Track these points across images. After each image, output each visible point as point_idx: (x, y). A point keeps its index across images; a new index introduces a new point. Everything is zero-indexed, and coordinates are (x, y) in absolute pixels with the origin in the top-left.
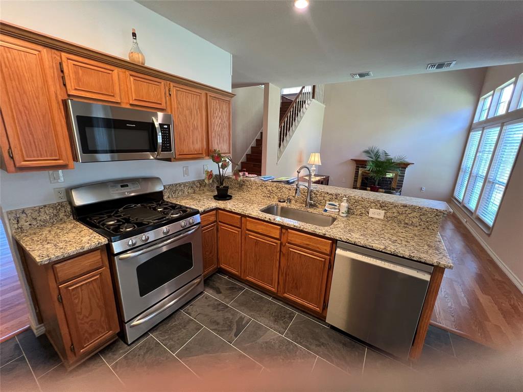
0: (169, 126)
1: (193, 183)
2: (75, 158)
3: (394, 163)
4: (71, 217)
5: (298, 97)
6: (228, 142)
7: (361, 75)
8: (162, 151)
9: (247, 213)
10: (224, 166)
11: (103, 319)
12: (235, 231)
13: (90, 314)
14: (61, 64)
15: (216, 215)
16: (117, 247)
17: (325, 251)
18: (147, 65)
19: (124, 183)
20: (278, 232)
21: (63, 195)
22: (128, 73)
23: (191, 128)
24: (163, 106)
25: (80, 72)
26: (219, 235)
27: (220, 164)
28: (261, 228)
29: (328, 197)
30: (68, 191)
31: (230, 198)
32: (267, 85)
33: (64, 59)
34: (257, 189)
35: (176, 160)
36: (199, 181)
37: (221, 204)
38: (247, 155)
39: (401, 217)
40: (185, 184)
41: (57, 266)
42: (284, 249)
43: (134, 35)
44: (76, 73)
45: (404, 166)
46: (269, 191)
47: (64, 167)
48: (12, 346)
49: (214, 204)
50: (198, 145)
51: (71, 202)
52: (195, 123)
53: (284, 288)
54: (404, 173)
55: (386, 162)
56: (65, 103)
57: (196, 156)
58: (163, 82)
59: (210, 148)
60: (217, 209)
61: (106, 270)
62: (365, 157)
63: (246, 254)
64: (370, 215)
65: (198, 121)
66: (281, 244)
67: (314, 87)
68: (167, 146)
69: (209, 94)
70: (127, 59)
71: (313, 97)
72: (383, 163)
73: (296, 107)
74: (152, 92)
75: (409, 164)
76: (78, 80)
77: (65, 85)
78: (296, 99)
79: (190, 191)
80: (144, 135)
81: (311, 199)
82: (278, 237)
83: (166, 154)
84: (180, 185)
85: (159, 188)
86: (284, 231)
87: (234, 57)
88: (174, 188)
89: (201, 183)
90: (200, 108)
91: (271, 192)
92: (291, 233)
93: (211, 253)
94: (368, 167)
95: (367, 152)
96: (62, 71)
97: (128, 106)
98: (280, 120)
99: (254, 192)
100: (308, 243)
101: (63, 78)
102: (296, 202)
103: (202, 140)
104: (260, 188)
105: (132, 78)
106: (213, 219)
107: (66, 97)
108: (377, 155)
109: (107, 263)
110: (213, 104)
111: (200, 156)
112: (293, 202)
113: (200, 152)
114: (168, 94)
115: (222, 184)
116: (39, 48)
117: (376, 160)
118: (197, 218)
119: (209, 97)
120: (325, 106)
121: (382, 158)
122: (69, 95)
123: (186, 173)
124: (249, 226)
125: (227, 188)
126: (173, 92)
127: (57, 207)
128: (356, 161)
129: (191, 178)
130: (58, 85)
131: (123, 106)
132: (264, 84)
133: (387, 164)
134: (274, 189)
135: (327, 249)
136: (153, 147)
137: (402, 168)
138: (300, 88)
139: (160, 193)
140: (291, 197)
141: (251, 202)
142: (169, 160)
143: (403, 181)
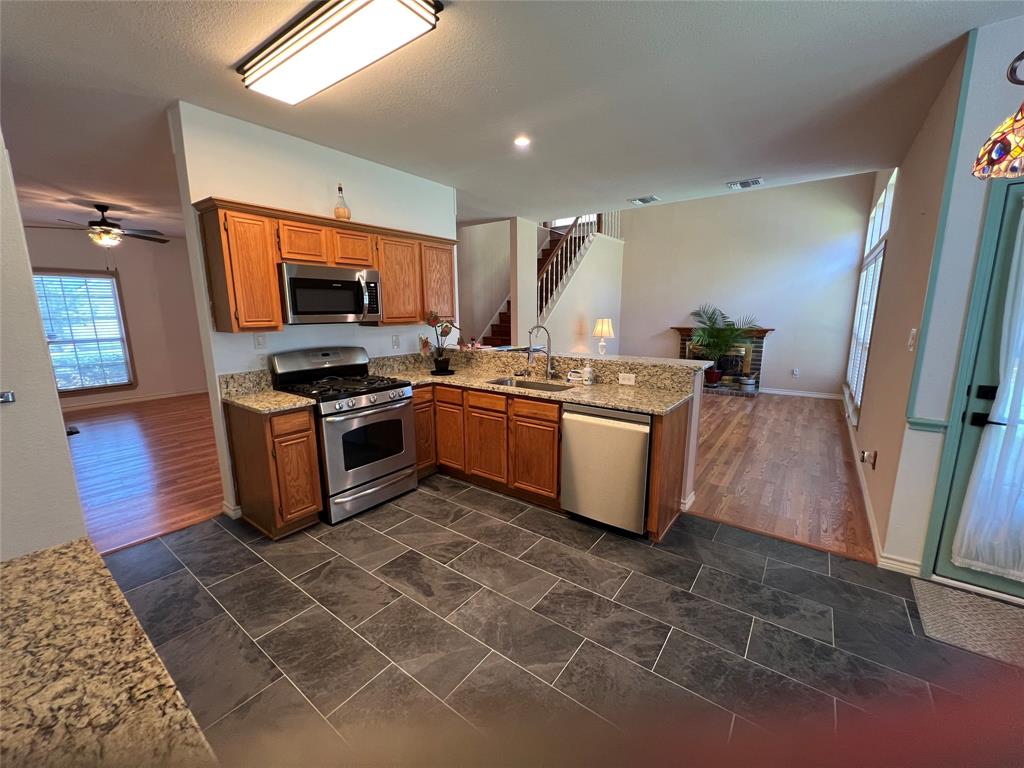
0: (376, 284)
1: (406, 357)
2: (285, 320)
3: (738, 330)
4: (272, 388)
5: (570, 231)
6: (450, 302)
7: (643, 200)
8: (369, 313)
9: (468, 385)
10: (445, 333)
11: (309, 487)
12: (455, 410)
13: (297, 478)
14: (278, 230)
15: (433, 392)
16: (325, 408)
17: (551, 418)
18: (352, 220)
19: (325, 352)
20: (503, 403)
21: (265, 362)
22: (335, 230)
23: (402, 286)
24: (369, 263)
25: (293, 236)
26: (437, 418)
27: (439, 330)
28: (484, 402)
29: (573, 364)
30: (270, 359)
31: (452, 373)
32: (513, 221)
33: (281, 225)
34: (489, 362)
35: (384, 324)
36: (412, 356)
37: (439, 379)
38: (492, 326)
39: (654, 380)
40: (394, 358)
41: (275, 419)
42: (511, 425)
43: (340, 189)
44: (290, 237)
45: (758, 335)
46: (504, 363)
47: (275, 328)
48: (210, 524)
49: (430, 379)
50: (410, 307)
51: (273, 370)
52: (407, 280)
53: (515, 476)
54: (762, 347)
55: (725, 330)
56: (279, 266)
57: (408, 321)
58: (369, 236)
59: (426, 310)
60: (434, 384)
61: (312, 433)
62: (693, 323)
63: (469, 441)
64: (621, 382)
65: (411, 277)
66: (508, 418)
67: (599, 217)
68: (373, 308)
69: (424, 243)
70: (333, 217)
71: (599, 230)
72: (720, 331)
73: (566, 248)
74: (359, 247)
75: (766, 331)
76: (291, 244)
77: (280, 249)
78: (567, 234)
79: (401, 368)
80: (348, 295)
81: (552, 369)
82: (503, 409)
83: (371, 317)
84: (389, 359)
85: (361, 360)
86: (510, 401)
87: (458, 191)
88: (381, 362)
89: (416, 358)
90: (412, 262)
91: (506, 365)
92: (518, 402)
93: (427, 441)
94: (695, 338)
95: (697, 314)
96: (279, 237)
97: (334, 265)
98: (539, 270)
99: (485, 366)
100: (535, 411)
101: (279, 243)
102: (537, 374)
103: (415, 300)
104: (493, 360)
105: (338, 236)
106: (428, 396)
107: (280, 262)
108: (712, 318)
109: (313, 427)
110: (430, 255)
111: (413, 320)
112: (533, 374)
113: (413, 315)
114: (375, 248)
115: (441, 355)
116: (263, 219)
117: (712, 328)
118: (408, 391)
119: (423, 248)
120: (623, 242)
121: (720, 324)
122: (282, 259)
123: (396, 343)
124: (473, 401)
125: (447, 362)
126: (381, 246)
127: (259, 375)
128: (679, 330)
129: (403, 350)
130: (275, 249)
131: (329, 265)
132: (508, 219)
133: (729, 333)
134: (510, 360)
135: (554, 415)
136: (358, 309)
137: (758, 338)
138: (573, 219)
139: (364, 367)
140: (530, 369)
141: (479, 376)
142: (375, 324)
143: (760, 360)
